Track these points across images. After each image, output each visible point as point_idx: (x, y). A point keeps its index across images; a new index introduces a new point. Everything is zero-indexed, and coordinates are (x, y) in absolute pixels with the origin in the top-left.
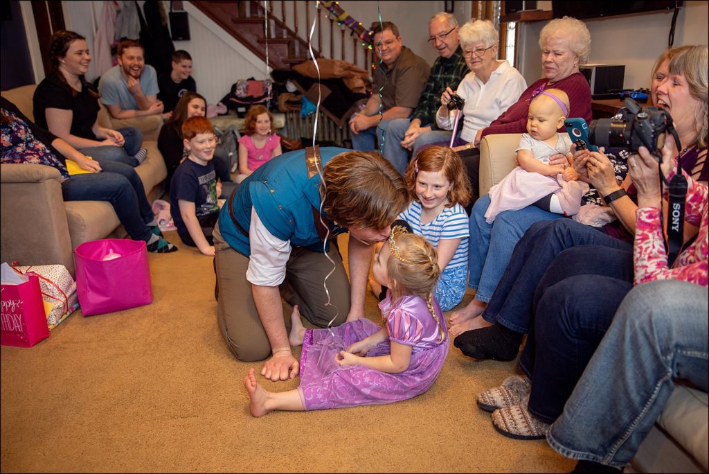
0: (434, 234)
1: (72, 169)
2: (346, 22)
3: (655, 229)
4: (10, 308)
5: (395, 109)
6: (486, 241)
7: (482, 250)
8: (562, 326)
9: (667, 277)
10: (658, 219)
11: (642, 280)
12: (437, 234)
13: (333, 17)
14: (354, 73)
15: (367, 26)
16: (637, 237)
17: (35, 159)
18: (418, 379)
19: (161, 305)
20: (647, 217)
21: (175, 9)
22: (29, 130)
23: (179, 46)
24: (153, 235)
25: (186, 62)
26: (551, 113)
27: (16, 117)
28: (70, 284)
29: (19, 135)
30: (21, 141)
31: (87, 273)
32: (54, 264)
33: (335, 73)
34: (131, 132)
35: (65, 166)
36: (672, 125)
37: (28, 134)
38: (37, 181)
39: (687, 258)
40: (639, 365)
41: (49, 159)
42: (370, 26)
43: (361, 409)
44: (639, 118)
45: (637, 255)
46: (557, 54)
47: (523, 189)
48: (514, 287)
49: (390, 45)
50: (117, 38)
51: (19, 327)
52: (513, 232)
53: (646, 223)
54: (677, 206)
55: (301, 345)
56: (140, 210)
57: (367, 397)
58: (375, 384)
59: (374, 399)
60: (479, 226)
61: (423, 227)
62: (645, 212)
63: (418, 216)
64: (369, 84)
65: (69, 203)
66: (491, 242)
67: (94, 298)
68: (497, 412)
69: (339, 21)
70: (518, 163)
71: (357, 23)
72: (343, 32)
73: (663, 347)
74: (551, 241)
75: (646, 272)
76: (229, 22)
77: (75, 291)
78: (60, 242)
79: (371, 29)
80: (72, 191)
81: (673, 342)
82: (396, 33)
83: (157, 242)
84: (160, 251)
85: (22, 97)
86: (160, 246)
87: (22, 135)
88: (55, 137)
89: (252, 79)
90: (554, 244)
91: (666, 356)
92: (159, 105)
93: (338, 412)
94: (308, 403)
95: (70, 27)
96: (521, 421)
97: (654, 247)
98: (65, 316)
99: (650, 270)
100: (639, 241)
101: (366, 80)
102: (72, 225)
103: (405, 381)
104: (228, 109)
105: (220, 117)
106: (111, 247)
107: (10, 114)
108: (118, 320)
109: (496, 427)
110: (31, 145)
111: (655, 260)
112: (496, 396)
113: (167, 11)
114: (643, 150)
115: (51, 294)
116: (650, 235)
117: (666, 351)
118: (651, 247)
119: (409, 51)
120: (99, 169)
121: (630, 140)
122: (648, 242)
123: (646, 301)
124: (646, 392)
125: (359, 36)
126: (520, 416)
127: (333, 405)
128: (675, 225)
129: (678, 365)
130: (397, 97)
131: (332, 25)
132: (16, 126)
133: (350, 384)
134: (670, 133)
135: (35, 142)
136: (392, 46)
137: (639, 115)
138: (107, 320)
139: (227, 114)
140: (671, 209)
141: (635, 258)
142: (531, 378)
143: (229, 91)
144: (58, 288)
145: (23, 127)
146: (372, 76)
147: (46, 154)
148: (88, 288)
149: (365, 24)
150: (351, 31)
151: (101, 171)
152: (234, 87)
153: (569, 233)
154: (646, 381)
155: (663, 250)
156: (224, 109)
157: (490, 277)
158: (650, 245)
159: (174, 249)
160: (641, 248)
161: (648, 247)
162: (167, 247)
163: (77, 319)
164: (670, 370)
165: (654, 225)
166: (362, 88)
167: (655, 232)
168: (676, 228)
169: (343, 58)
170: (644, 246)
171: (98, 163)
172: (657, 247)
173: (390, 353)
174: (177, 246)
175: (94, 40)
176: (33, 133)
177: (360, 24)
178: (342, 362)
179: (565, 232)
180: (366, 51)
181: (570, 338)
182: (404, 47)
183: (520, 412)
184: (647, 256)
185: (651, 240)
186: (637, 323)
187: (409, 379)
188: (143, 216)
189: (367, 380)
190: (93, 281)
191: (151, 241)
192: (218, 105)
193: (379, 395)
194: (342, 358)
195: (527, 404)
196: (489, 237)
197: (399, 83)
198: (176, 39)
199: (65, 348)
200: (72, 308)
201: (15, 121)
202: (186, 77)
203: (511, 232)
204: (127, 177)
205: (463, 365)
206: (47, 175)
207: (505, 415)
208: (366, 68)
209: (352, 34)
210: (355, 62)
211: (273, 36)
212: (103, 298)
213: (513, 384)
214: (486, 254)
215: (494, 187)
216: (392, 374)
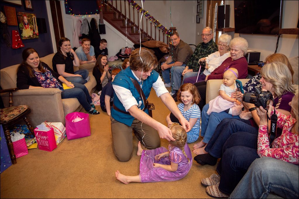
0: (187, 115)
1: (65, 87)
2: (161, 27)
3: (266, 133)
4: (44, 139)
5: (177, 62)
6: (207, 121)
7: (206, 123)
8: (231, 166)
9: (269, 152)
10: (266, 130)
11: (260, 151)
12: (189, 116)
13: (156, 25)
14: (163, 45)
15: (168, 29)
16: (259, 135)
17: (53, 85)
18: (180, 174)
19: (94, 136)
20: (262, 129)
21: (101, 23)
22: (51, 74)
24: (92, 108)
25: (105, 43)
26: (231, 77)
27: (47, 69)
28: (64, 129)
29: (48, 76)
30: (48, 78)
31: (70, 127)
32: (58, 122)
33: (157, 46)
34: (85, 71)
35: (62, 86)
36: (273, 97)
37: (51, 76)
38: (53, 95)
39: (277, 143)
40: (256, 187)
41: (57, 84)
42: (169, 28)
43: (161, 183)
44: (260, 96)
45: (258, 142)
46: (236, 51)
47: (220, 105)
48: (216, 142)
49: (176, 40)
50: (81, 34)
51: (47, 145)
52: (217, 119)
53: (262, 131)
54: (274, 124)
55: (141, 156)
56: (87, 99)
57: (162, 179)
58: (166, 175)
59: (165, 180)
60: (205, 115)
61: (184, 112)
62: (262, 127)
63: (182, 108)
64: (168, 49)
67: (72, 134)
68: (208, 188)
69: (158, 27)
70: (219, 94)
71: (165, 28)
72: (159, 31)
73: (265, 183)
74: (229, 128)
75: (261, 149)
76: (119, 27)
77: (65, 131)
78: (60, 115)
79: (170, 30)
80: (65, 95)
81: (269, 182)
82: (178, 36)
83: (93, 111)
84: (94, 114)
85: (48, 60)
86: (94, 112)
87: (49, 76)
88: (60, 75)
89: (126, 47)
90: (230, 129)
91: (266, 186)
92: (94, 59)
93: (153, 184)
94: (142, 181)
96: (216, 192)
97: (265, 140)
98: (62, 140)
99: (263, 148)
100: (260, 137)
101: (167, 48)
102: (64, 108)
103: (176, 175)
104: (118, 58)
105: (116, 61)
106: (77, 115)
107: (46, 69)
108: (79, 142)
109: (207, 193)
110: (52, 80)
111: (265, 145)
112: (208, 181)
113: (98, 24)
114: (261, 107)
115: (57, 133)
116: (264, 135)
117: (266, 185)
118: (264, 140)
119: (183, 42)
120: (74, 87)
121: (257, 103)
122: (263, 138)
123: (260, 166)
124: (259, 195)
125: (165, 32)
127: (151, 181)
128: (273, 130)
129: (270, 189)
130: (178, 58)
131: (155, 29)
132: (47, 73)
133: (157, 175)
134: (272, 100)
135: (53, 79)
136: (176, 41)
137: (260, 95)
138: (76, 142)
139: (118, 60)
140: (271, 125)
141: (258, 143)
142: (220, 176)
143: (119, 51)
144: (60, 130)
145: (49, 73)
146: (170, 47)
147: (56, 83)
148: (70, 131)
149: (167, 28)
150: (162, 30)
151: (75, 87)
152: (121, 50)
153: (236, 125)
154: (259, 192)
155: (268, 141)
156: (117, 58)
157: (208, 135)
158: (263, 139)
159: (99, 113)
160: (260, 139)
161: (263, 140)
162: (96, 112)
163: (66, 141)
164: (267, 190)
165: (265, 132)
166: (166, 51)
167: (265, 134)
168: (273, 131)
169: (159, 40)
170: (261, 139)
171: (73, 84)
172: (266, 140)
173: (170, 164)
174: (99, 112)
175: (73, 34)
176: (53, 75)
177: (166, 28)
178: (155, 166)
179: (234, 125)
180: (168, 37)
181: (233, 169)
182: (181, 40)
183: (216, 188)
184: (262, 143)
185: (264, 137)
186: (256, 173)
187: (178, 174)
188: (88, 101)
189: (163, 173)
190: (71, 129)
191: (91, 110)
192: (115, 56)
193: (167, 178)
194: (154, 165)
195: (218, 186)
196: (208, 119)
197: (178, 53)
198: (101, 34)
199: (62, 153)
200: (64, 137)
201: (47, 71)
202: (104, 48)
203: (216, 119)
205: (197, 166)
206: (56, 92)
207: (211, 189)
208: (168, 44)
209: (163, 32)
210: (164, 42)
211: (135, 32)
212: (74, 135)
213: (214, 177)
214: (207, 125)
215: (211, 101)
216: (171, 172)
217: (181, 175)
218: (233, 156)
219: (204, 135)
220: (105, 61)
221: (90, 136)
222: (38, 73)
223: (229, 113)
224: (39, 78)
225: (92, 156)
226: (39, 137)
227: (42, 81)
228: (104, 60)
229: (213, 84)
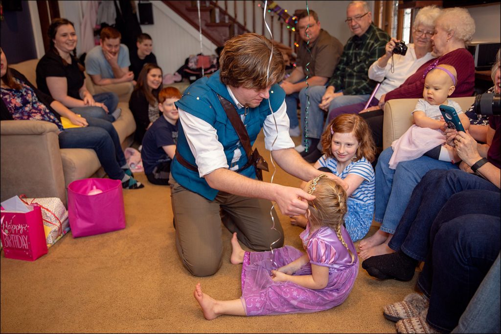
1: (66, 124)
2: (275, 10)
4: (19, 231)
5: (314, 78)
6: (389, 184)
7: (386, 191)
8: (456, 255)
15: (291, 13)
17: (38, 116)
18: (335, 294)
19: (132, 230)
21: (143, 1)
22: (35, 95)
23: (145, 29)
24: (126, 175)
25: (147, 41)
26: (444, 83)
27: (25, 84)
28: (63, 213)
29: (27, 98)
30: (28, 102)
31: (77, 204)
32: (52, 197)
34: (109, 96)
35: (60, 121)
37: (34, 98)
38: (41, 134)
41: (48, 116)
42: (294, 12)
43: (290, 316)
47: (417, 142)
50: (98, 23)
51: (25, 245)
52: (412, 177)
56: (117, 157)
57: (294, 307)
58: (301, 297)
59: (301, 309)
60: (384, 171)
65: (64, 151)
66: (394, 185)
67: (82, 224)
68: (400, 322)
69: (269, 9)
70: (414, 122)
71: (284, 10)
72: (272, 17)
74: (444, 188)
76: (183, 10)
77: (68, 218)
78: (56, 180)
79: (295, 15)
80: (66, 141)
82: (316, 19)
83: (128, 181)
84: (131, 188)
85: (28, 69)
86: (131, 184)
87: (29, 98)
88: (54, 100)
89: (200, 55)
92: (130, 75)
93: (273, 318)
94: (249, 310)
95: (63, 15)
96: (421, 330)
98: (59, 237)
101: (290, 55)
102: (66, 167)
103: (325, 295)
106: (94, 184)
107: (20, 82)
108: (100, 241)
110: (35, 106)
112: (399, 309)
113: (137, 2)
115: (49, 220)
120: (86, 124)
125: (285, 20)
126: (420, 326)
127: (268, 312)
130: (316, 69)
132: (25, 92)
133: (282, 297)
135: (38, 104)
136: (312, 30)
138: (91, 240)
139: (181, 81)
142: (428, 296)
144: (54, 215)
145: (30, 92)
146: (295, 52)
147: (46, 113)
148: (78, 216)
150: (278, 17)
151: (88, 126)
152: (187, 61)
153: (459, 181)
156: (179, 78)
157: (394, 213)
159: (142, 186)
162: (136, 184)
163: (68, 239)
171: (85, 119)
174: (144, 184)
176: (37, 97)
177: (286, 11)
179: (455, 180)
180: (290, 32)
182: (322, 30)
183: (419, 323)
187: (328, 294)
188: (118, 161)
189: (295, 293)
190: (82, 211)
191: (124, 180)
192: (174, 74)
193: (304, 306)
194: (274, 276)
195: (425, 316)
196: (392, 181)
197: (317, 58)
198: (143, 23)
199: (60, 262)
200: (64, 231)
201: (25, 87)
202: (148, 54)
203: (410, 178)
204: (107, 130)
205: (370, 283)
206: (48, 129)
207: (407, 325)
208: (290, 45)
209: (279, 19)
210: (282, 41)
211: (218, 21)
212: (88, 224)
213: (413, 300)
214: (389, 194)
215: (395, 142)
216: (314, 290)
217: (338, 297)
218: (460, 234)
219: (383, 218)
220: (157, 78)
221: (125, 230)
222: (6, 91)
223: (439, 159)
224: (8, 100)
225: (131, 267)
226: (5, 228)
227: (17, 109)
228: (154, 76)
229: (397, 109)
